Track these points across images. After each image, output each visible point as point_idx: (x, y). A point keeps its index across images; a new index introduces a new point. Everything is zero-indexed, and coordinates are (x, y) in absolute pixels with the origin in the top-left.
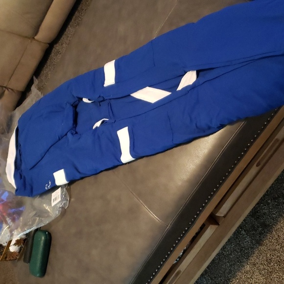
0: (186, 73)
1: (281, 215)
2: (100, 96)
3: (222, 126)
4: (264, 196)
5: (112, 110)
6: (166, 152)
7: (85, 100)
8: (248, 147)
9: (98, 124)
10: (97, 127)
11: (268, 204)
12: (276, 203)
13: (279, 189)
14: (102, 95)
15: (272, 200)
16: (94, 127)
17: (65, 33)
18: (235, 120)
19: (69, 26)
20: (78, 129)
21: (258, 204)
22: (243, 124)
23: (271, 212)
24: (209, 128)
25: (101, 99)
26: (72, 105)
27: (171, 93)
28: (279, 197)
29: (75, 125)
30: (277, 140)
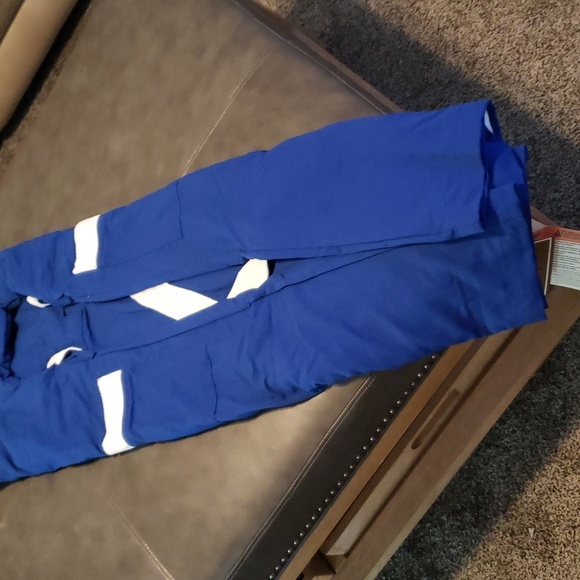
0: (246, 261)
1: (468, 551)
2: (63, 296)
3: (320, 388)
4: (433, 506)
5: (89, 327)
6: (204, 435)
7: (32, 301)
8: (384, 427)
9: (57, 359)
10: (54, 366)
11: (442, 524)
12: (458, 524)
13: (465, 490)
14: (67, 294)
15: (449, 515)
16: (49, 365)
17: (27, 115)
18: (348, 375)
19: (36, 102)
20: (16, 365)
21: (421, 522)
22: (367, 385)
23: (448, 542)
24: (295, 389)
25: (67, 301)
26: (6, 309)
27: (216, 302)
28: (463, 509)
29: (8, 357)
30: (456, 393)
